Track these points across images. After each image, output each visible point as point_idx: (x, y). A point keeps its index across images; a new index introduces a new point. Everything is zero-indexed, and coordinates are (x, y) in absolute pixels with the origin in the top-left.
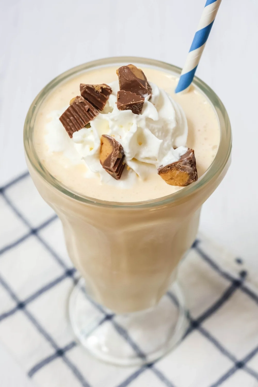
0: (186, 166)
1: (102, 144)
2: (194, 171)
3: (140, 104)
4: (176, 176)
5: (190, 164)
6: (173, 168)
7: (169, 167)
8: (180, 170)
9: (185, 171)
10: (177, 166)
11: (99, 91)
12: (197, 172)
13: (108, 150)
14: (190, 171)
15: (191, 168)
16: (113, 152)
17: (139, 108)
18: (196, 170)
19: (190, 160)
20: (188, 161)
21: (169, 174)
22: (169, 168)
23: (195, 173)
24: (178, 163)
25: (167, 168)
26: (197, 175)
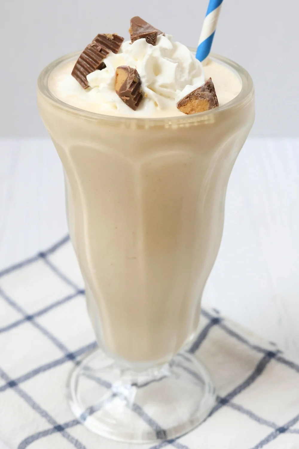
0: (205, 93)
1: (117, 75)
2: (214, 96)
3: (153, 35)
4: (196, 105)
5: (208, 89)
6: (192, 97)
7: (187, 97)
8: (200, 98)
9: (204, 99)
10: (195, 95)
11: (111, 38)
12: (216, 97)
13: (124, 77)
14: (210, 97)
15: (210, 94)
16: (128, 77)
17: (153, 39)
18: (215, 95)
19: (208, 84)
20: (206, 87)
21: (189, 105)
22: (188, 99)
23: (215, 99)
24: (197, 92)
25: (186, 100)
26: (217, 100)
